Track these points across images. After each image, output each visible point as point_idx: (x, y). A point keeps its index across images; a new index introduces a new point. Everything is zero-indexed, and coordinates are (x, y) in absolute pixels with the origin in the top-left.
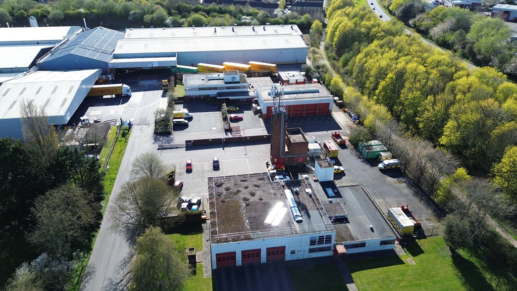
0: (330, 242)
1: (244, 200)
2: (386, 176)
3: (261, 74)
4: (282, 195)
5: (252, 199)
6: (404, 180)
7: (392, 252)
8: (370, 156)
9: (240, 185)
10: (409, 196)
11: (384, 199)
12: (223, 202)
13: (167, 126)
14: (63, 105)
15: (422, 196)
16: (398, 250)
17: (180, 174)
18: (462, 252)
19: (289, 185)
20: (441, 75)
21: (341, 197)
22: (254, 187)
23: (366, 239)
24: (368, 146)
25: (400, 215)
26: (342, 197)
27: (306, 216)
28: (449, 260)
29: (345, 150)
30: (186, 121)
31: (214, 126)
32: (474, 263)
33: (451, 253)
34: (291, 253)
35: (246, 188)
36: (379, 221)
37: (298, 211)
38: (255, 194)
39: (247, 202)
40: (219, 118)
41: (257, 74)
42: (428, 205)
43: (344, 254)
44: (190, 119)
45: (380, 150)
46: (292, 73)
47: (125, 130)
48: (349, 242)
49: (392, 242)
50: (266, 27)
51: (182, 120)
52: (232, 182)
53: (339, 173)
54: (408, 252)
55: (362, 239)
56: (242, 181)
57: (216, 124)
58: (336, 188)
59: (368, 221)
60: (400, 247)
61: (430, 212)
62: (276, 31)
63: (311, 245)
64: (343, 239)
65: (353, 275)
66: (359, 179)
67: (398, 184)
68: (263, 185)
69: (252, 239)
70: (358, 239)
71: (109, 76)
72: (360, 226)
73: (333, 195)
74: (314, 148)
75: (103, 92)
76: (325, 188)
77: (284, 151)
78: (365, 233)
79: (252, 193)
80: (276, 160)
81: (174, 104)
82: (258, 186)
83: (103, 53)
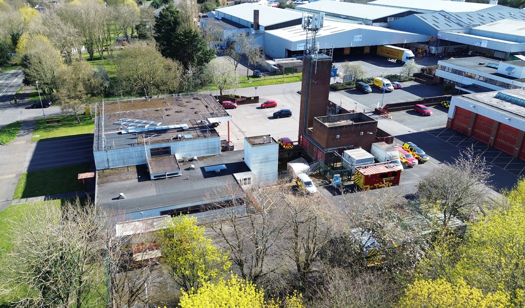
5: (169, 112)
26: (206, 178)
35: (192, 109)
36: (140, 206)
44: (382, 91)
52: (204, 103)
56: (207, 106)
58: (229, 173)
71: (433, 48)
72: (128, 190)
73: (207, 170)
74: (350, 154)
75: (389, 53)
76: (226, 164)
77: (307, 127)
78: (113, 193)
79: (181, 112)
80: (301, 137)
81: (411, 80)
82: (195, 113)
83: (458, 24)
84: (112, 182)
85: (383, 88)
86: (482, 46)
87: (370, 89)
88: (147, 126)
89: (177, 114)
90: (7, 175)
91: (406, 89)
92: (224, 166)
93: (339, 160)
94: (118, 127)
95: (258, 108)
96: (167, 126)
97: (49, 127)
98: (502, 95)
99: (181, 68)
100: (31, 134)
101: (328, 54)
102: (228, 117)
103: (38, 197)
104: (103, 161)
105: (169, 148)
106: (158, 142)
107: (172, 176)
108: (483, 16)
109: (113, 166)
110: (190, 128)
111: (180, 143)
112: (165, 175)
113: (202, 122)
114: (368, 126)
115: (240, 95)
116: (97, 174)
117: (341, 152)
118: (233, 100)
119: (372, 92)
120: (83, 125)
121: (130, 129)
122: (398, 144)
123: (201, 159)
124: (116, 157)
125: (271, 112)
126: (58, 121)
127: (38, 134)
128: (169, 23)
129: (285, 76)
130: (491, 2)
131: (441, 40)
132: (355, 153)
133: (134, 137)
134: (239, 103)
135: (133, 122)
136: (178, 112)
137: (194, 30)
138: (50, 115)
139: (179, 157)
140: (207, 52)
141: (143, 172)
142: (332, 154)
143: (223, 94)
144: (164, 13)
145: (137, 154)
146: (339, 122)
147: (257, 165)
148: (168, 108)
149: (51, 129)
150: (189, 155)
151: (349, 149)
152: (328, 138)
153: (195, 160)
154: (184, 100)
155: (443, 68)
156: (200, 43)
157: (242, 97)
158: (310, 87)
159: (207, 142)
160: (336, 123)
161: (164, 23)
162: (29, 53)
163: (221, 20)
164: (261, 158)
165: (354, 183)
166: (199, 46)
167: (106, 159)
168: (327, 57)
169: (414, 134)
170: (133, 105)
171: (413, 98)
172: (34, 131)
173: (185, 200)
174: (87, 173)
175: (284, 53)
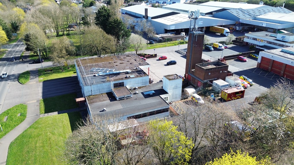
4: (124, 70)
12: (112, 58)
26: (146, 98)
39: (113, 63)
56: (135, 60)
58: (157, 95)
71: (237, 27)
72: (107, 106)
73: (145, 94)
74: (217, 83)
75: (216, 30)
76: (154, 90)
77: (191, 69)
78: (99, 108)
79: (123, 63)
80: (187, 75)
81: (231, 44)
82: (131, 64)
83: (249, 15)
84: (96, 102)
85: (219, 48)
86: (263, 26)
87: (212, 49)
88: (108, 71)
89: (121, 64)
90: (31, 101)
91: (230, 48)
92: (153, 92)
93: (211, 86)
94: (92, 72)
95: (157, 60)
96: (119, 71)
97: (46, 73)
98: (284, 50)
99: (116, 40)
100: (38, 78)
101: (201, 31)
102: (149, 65)
103: (54, 112)
104: (89, 91)
105: (123, 83)
106: (117, 80)
107: (128, 98)
108: (260, 11)
109: (94, 94)
110: (132, 72)
111: (129, 80)
112: (124, 98)
113: (136, 68)
114: (224, 68)
115: (147, 53)
116: (86, 98)
117: (212, 82)
118: (144, 56)
119: (214, 50)
120: (65, 72)
121: (100, 73)
122: (235, 77)
123: (140, 88)
124: (96, 89)
125: (165, 62)
126: (51, 70)
127: (42, 78)
128: (104, 16)
129: (167, 43)
130: (260, 3)
131: (241, 23)
132: (219, 82)
133: (103, 77)
134: (147, 58)
135: (99, 70)
136: (121, 63)
137: (119, 20)
138: (45, 67)
139: (128, 87)
140: (127, 31)
141: (111, 96)
142: (206, 83)
143: (137, 53)
144: (101, 10)
145: (106, 87)
146: (208, 66)
147: (172, 90)
148: (115, 61)
149: (48, 75)
150: (133, 86)
151: (215, 80)
152: (205, 75)
153: (137, 89)
154: (122, 57)
155: (248, 37)
156: (123, 26)
157: (148, 55)
158: (193, 49)
159: (142, 79)
160: (206, 67)
161: (101, 16)
162: (29, 33)
163: (125, 14)
164: (173, 86)
165: (221, 97)
166: (122, 28)
167: (90, 90)
168: (202, 32)
169: (241, 71)
170: (95, 60)
171: (236, 53)
172: (38, 76)
173: (139, 110)
174: (80, 98)
175: (163, 31)
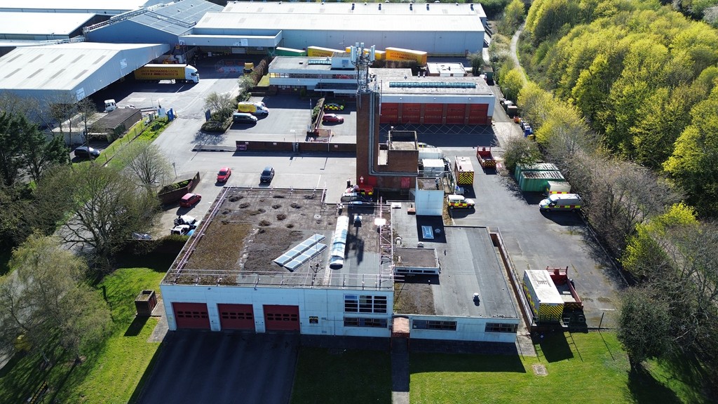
0: (385, 311)
1: (261, 225)
2: (548, 220)
3: (400, 65)
4: (330, 224)
5: (276, 224)
6: (581, 231)
7: (511, 349)
8: (531, 188)
9: (269, 203)
10: (580, 256)
11: (529, 256)
12: (225, 223)
13: (223, 120)
14: (76, 78)
15: (607, 259)
16: (522, 346)
17: (205, 186)
18: (654, 368)
19: (351, 210)
20: (692, 60)
21: (444, 241)
22: (290, 208)
23: (458, 314)
24: (531, 170)
25: (543, 282)
26: (446, 242)
27: (355, 259)
28: (622, 378)
29: (492, 176)
30: (254, 118)
31: (293, 128)
32: (675, 393)
33: (629, 367)
34: (311, 321)
35: (277, 207)
36: (498, 287)
37: (343, 250)
38: (284, 218)
39: (266, 227)
40: (307, 118)
41: (393, 64)
42: (612, 276)
43: (403, 336)
44: (263, 115)
45: (550, 177)
46: (447, 65)
47: (160, 122)
48: (423, 316)
49: (511, 328)
50: (431, 5)
51: (249, 115)
52: (259, 196)
53: (464, 208)
54: (541, 353)
55: (450, 313)
56: (275, 197)
57: (299, 126)
58: (442, 227)
59: (477, 285)
60: (530, 341)
61: (612, 286)
62: (445, 11)
63: (346, 310)
64: (414, 309)
65: (414, 377)
66: (496, 221)
67: (568, 236)
68: (307, 206)
69: (236, 284)
70: (442, 313)
71: (179, 57)
72: (456, 293)
73: (430, 237)
76: (421, 225)
77: (376, 164)
78: (460, 304)
79: (282, 216)
81: (250, 96)
82: (297, 207)
85: (259, 111)
86: (242, 45)
89: (287, 219)
95: (218, 185)
119: (258, 120)
154: (234, 208)
